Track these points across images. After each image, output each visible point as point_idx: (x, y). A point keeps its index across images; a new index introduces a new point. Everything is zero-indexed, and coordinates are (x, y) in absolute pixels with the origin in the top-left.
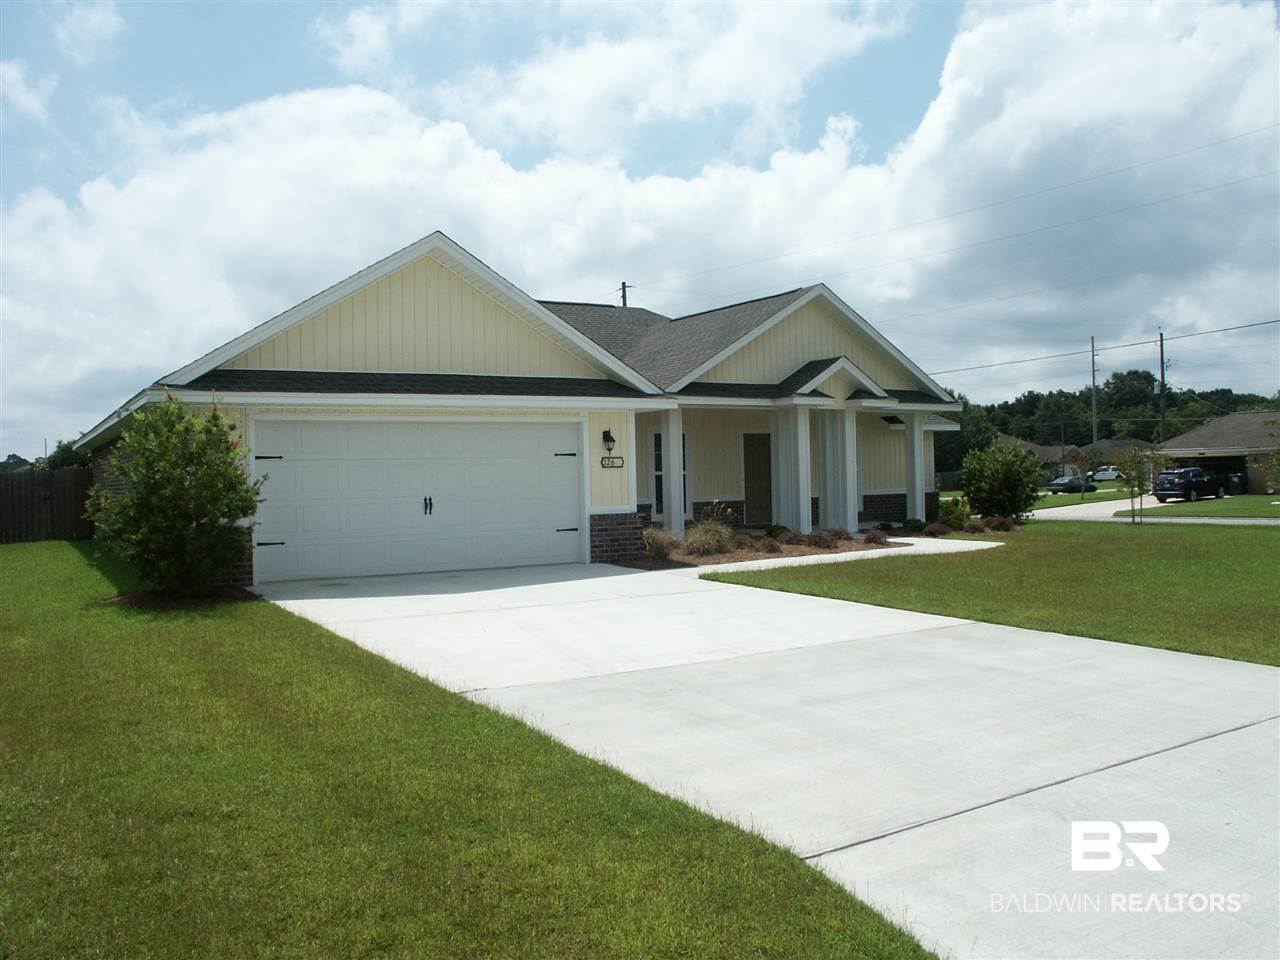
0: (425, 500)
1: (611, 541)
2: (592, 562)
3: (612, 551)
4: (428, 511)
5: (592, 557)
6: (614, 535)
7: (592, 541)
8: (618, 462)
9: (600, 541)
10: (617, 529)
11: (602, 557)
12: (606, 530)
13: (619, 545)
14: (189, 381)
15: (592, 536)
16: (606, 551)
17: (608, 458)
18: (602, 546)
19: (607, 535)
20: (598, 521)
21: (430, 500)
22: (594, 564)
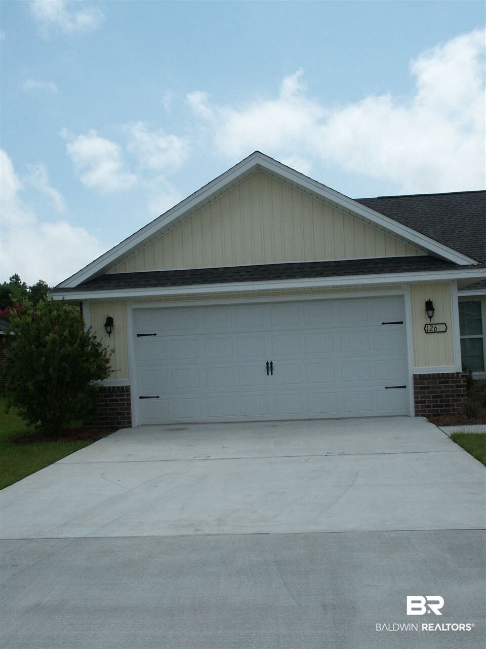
0: (267, 363)
1: (433, 397)
2: (416, 415)
3: (434, 406)
4: (270, 373)
5: (416, 411)
6: (436, 392)
7: (416, 397)
8: (441, 328)
9: (422, 397)
10: (440, 387)
11: (425, 411)
12: (428, 388)
13: (442, 401)
14: (76, 285)
15: (415, 393)
16: (429, 406)
17: (431, 325)
18: (424, 402)
19: (429, 393)
20: (420, 380)
21: (271, 363)
22: (418, 417)
